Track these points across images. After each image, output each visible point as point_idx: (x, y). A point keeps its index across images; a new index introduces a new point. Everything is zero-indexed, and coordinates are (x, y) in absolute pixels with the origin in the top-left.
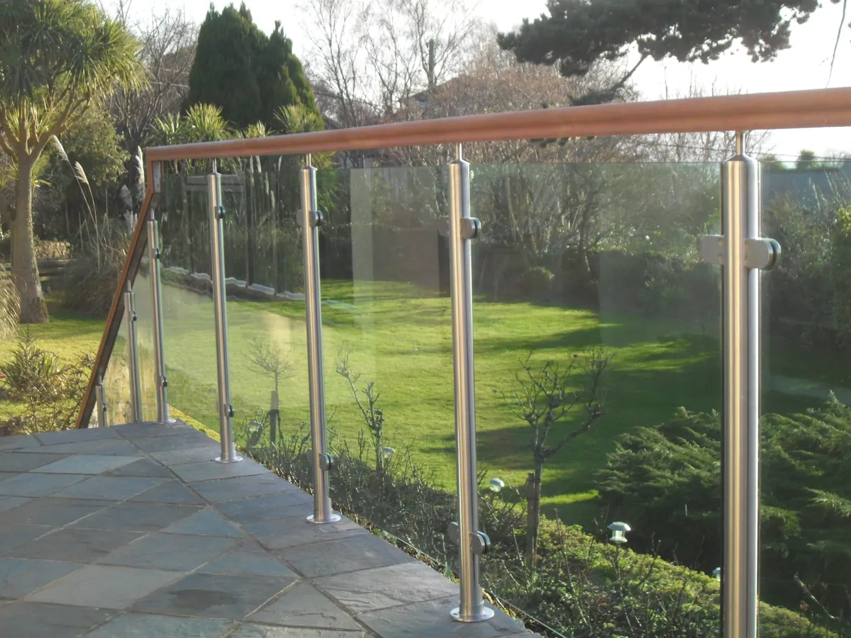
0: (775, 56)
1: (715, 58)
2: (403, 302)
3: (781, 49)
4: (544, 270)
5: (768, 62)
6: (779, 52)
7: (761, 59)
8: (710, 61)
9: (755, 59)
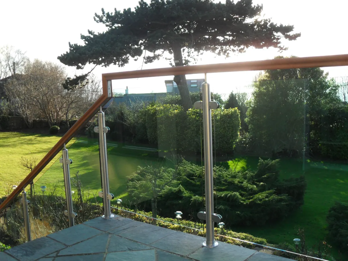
0: (124, 65)
1: (108, 66)
2: (19, 138)
3: (126, 63)
4: (57, 127)
5: (123, 67)
6: (125, 64)
7: (121, 66)
8: (107, 67)
9: (119, 66)
